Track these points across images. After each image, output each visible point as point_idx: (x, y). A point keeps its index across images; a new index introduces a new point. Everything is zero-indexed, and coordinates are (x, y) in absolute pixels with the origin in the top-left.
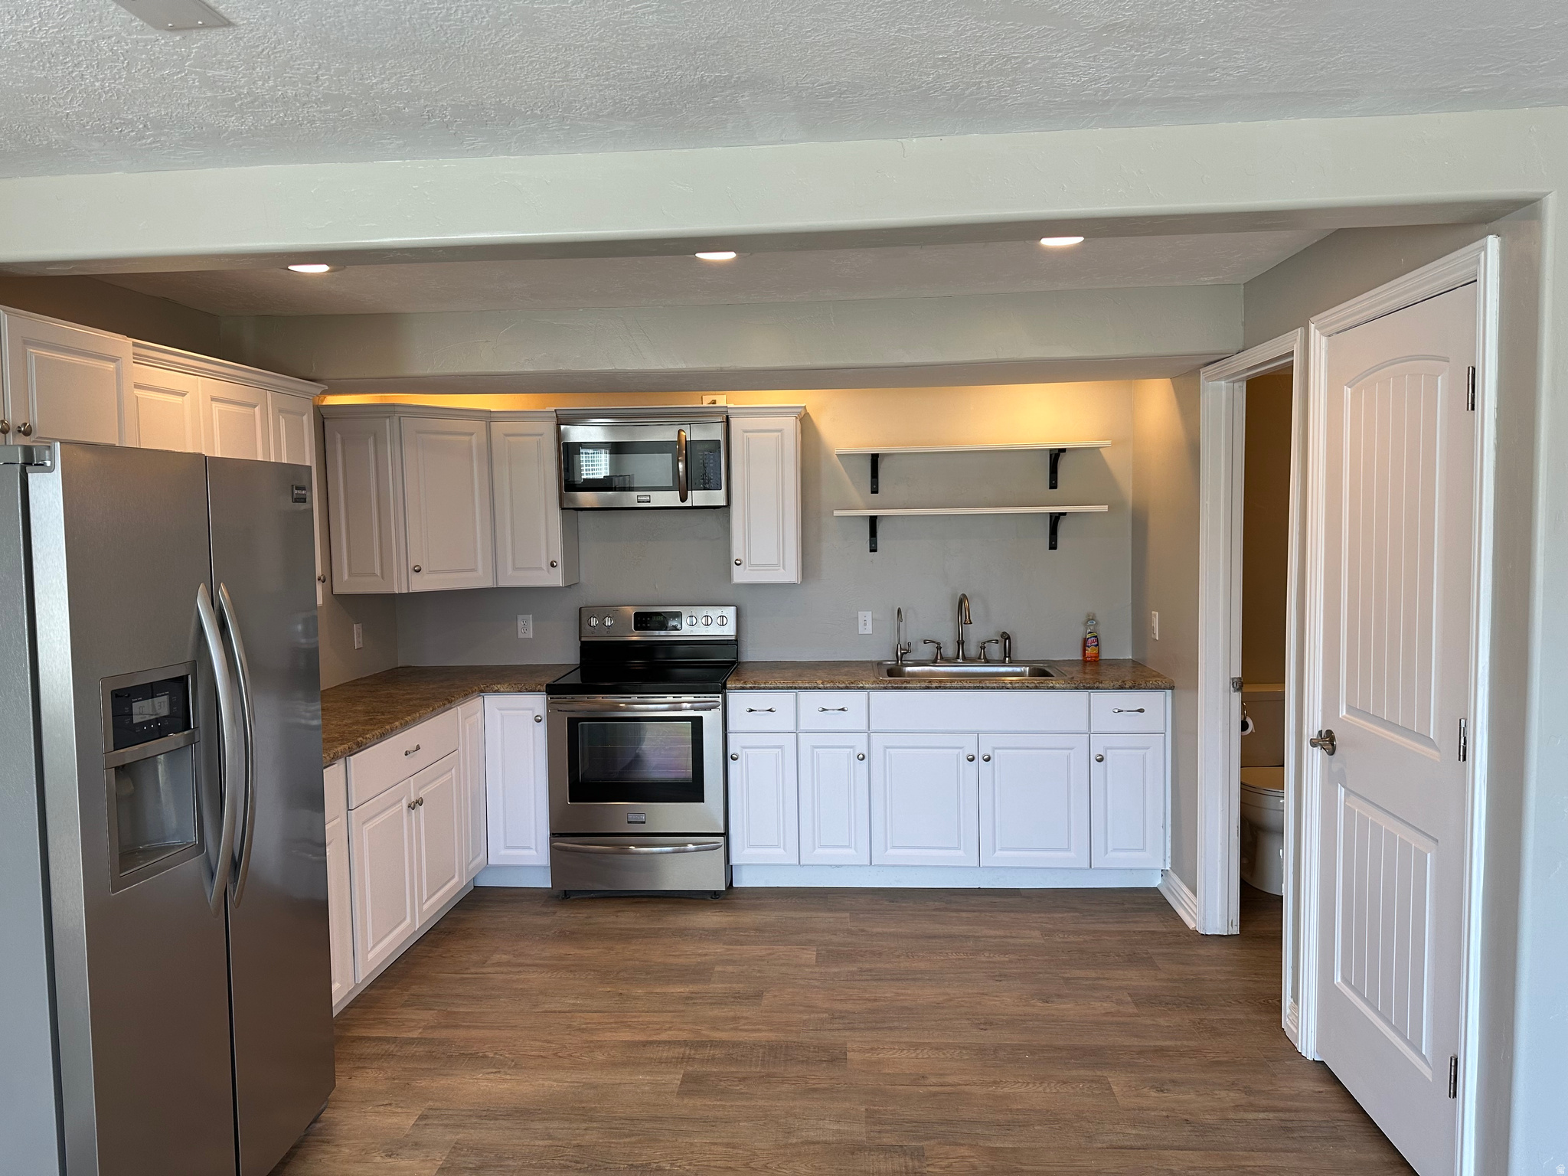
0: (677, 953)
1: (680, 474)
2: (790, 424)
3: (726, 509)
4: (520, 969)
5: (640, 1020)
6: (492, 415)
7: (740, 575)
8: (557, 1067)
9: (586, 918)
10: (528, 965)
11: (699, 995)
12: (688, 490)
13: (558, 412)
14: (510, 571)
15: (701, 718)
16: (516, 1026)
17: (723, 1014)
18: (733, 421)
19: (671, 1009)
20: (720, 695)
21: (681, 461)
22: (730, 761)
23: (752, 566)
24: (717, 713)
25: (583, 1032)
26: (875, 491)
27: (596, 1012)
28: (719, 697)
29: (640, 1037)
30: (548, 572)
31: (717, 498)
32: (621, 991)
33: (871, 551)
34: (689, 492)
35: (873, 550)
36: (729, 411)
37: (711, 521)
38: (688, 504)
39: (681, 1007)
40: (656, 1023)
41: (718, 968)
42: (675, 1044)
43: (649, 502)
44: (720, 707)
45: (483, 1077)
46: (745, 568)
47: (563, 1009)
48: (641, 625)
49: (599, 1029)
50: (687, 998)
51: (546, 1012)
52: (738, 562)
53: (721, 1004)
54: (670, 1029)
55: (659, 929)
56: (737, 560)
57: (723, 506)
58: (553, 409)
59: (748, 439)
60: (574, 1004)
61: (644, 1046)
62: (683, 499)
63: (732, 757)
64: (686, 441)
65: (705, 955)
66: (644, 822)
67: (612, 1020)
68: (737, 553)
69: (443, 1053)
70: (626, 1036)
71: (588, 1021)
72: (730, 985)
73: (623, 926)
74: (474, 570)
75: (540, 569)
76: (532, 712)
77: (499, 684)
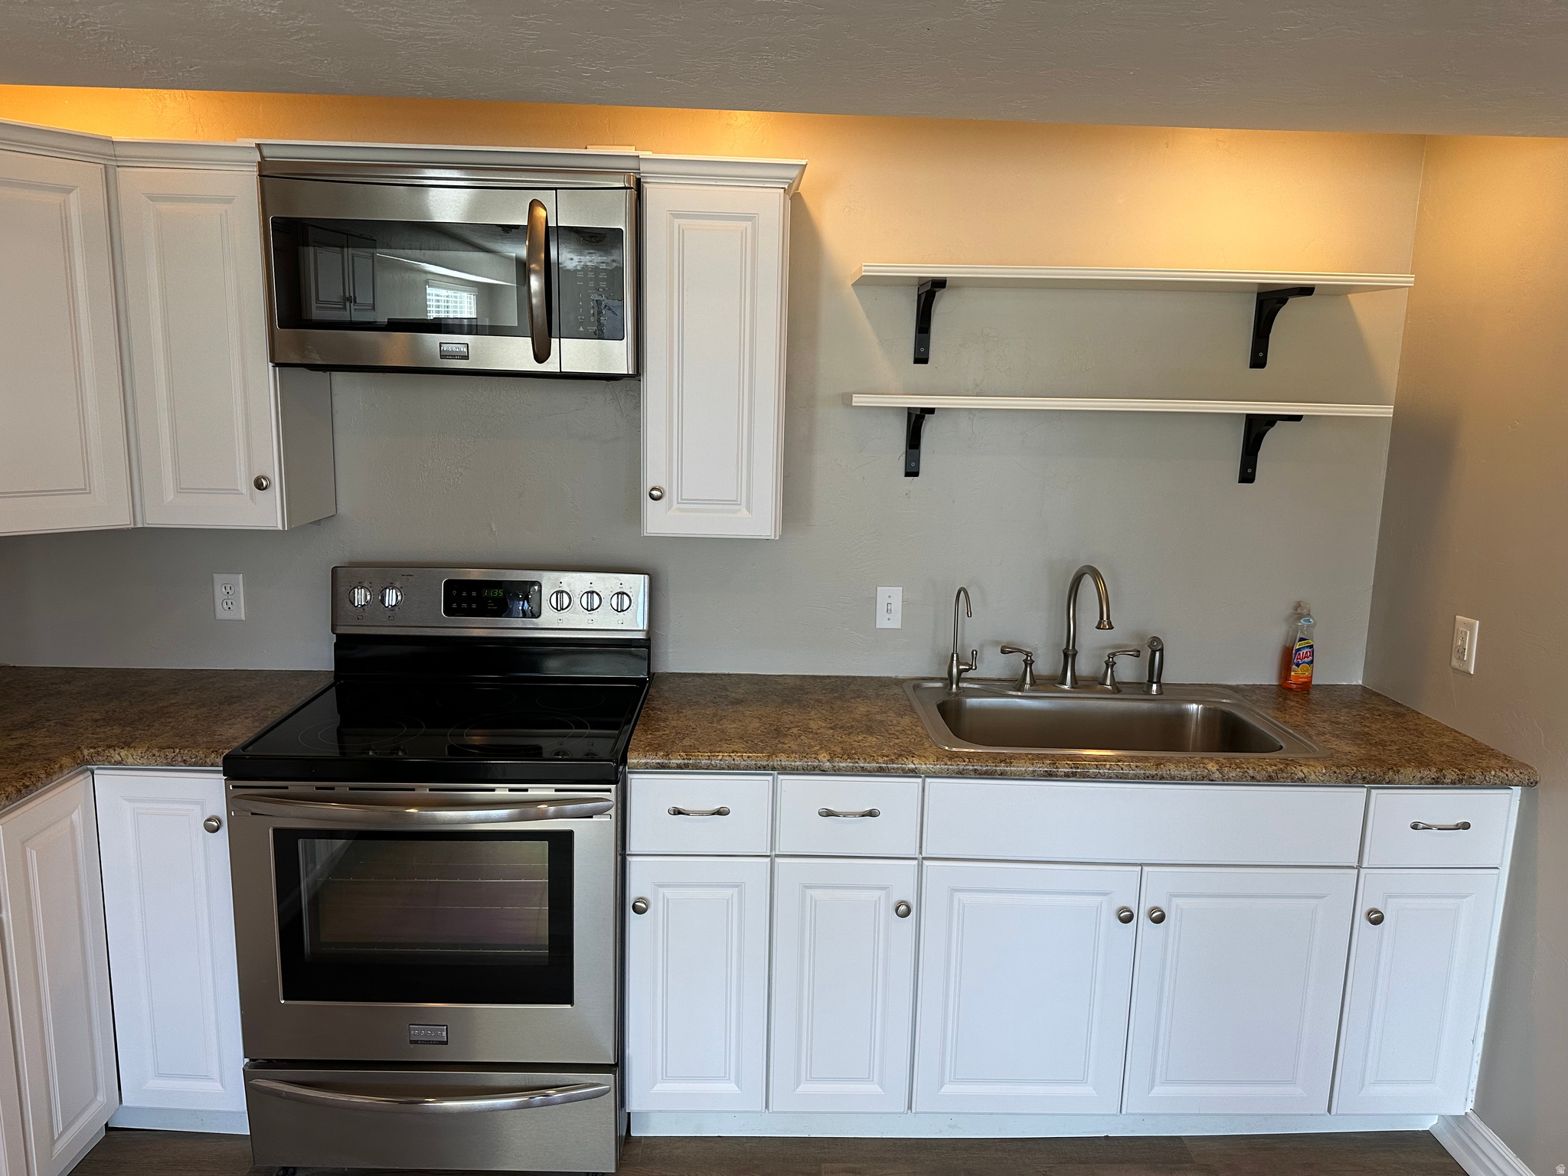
1: (534, 301)
2: (771, 204)
3: (633, 382)
6: (119, 151)
7: (658, 520)
12: (550, 336)
13: (266, 152)
14: (170, 496)
15: (568, 835)
18: (650, 192)
20: (613, 787)
21: (536, 272)
22: (631, 915)
23: (682, 499)
24: (606, 822)
26: (921, 358)
28: (609, 790)
30: (252, 498)
31: (615, 357)
33: (908, 474)
34: (555, 342)
35: (912, 472)
36: (644, 167)
37: (599, 403)
38: (550, 366)
43: (466, 357)
44: (612, 812)
46: (670, 506)
48: (459, 605)
52: (655, 493)
56: (654, 489)
57: (627, 376)
58: (252, 142)
59: (682, 232)
62: (541, 355)
63: (634, 907)
64: (547, 227)
66: (446, 1043)
68: (653, 475)
74: (86, 491)
75: (235, 492)
76: (197, 808)
77: (127, 745)
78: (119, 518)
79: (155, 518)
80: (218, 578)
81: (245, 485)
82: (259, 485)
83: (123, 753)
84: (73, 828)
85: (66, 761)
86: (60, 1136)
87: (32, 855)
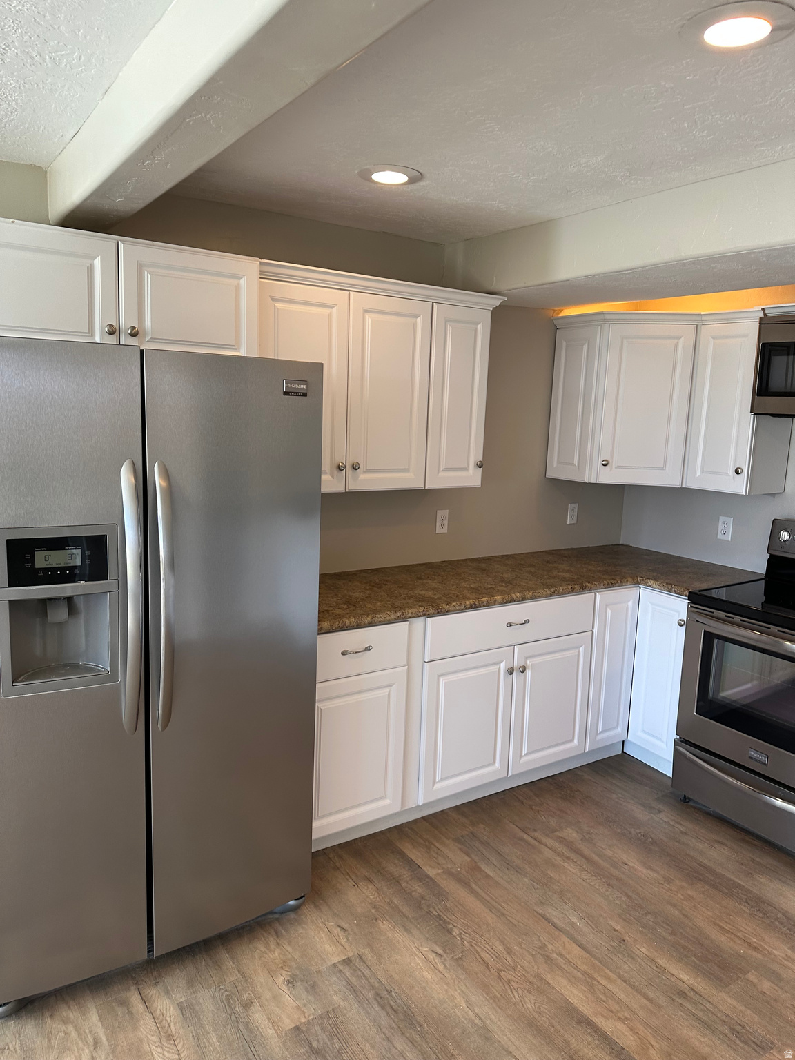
0: (727, 927)
4: (573, 855)
5: (609, 986)
6: (704, 318)
8: (485, 987)
9: (682, 832)
10: (583, 856)
11: (697, 998)
13: (765, 311)
14: (698, 474)
16: (504, 915)
17: (697, 1043)
19: (652, 995)
25: (546, 962)
27: (581, 946)
29: (586, 1009)
30: (735, 478)
32: (627, 938)
39: (662, 1000)
40: (618, 1001)
41: (752, 977)
42: (609, 1044)
45: (425, 953)
47: (559, 924)
49: (562, 969)
50: (682, 994)
51: (543, 916)
53: (708, 1027)
54: (623, 1020)
55: (739, 886)
58: (760, 307)
60: (573, 924)
61: (579, 1023)
65: (756, 949)
67: (583, 967)
69: (429, 906)
70: (576, 996)
71: (564, 953)
72: (743, 1008)
73: (706, 862)
74: (663, 468)
75: (726, 474)
76: (677, 614)
77: (655, 579)
78: (676, 483)
79: (690, 484)
80: (722, 519)
81: (731, 472)
82: (737, 472)
83: (652, 582)
84: (627, 609)
85: (630, 579)
86: (600, 733)
87: (609, 612)
